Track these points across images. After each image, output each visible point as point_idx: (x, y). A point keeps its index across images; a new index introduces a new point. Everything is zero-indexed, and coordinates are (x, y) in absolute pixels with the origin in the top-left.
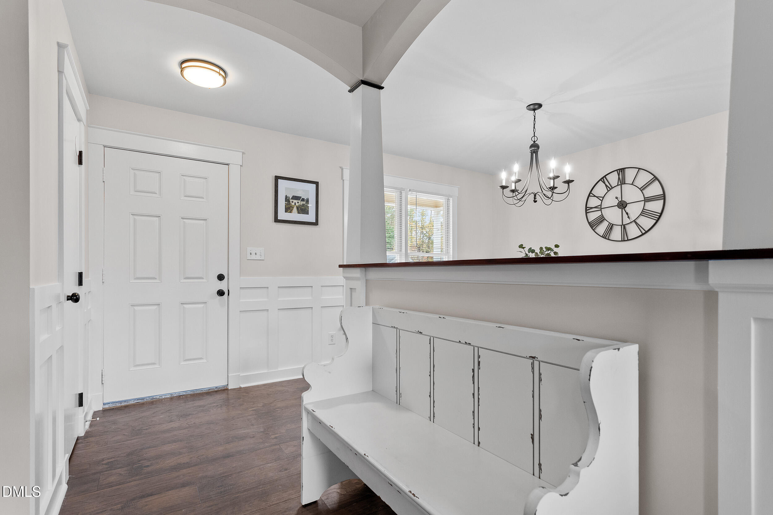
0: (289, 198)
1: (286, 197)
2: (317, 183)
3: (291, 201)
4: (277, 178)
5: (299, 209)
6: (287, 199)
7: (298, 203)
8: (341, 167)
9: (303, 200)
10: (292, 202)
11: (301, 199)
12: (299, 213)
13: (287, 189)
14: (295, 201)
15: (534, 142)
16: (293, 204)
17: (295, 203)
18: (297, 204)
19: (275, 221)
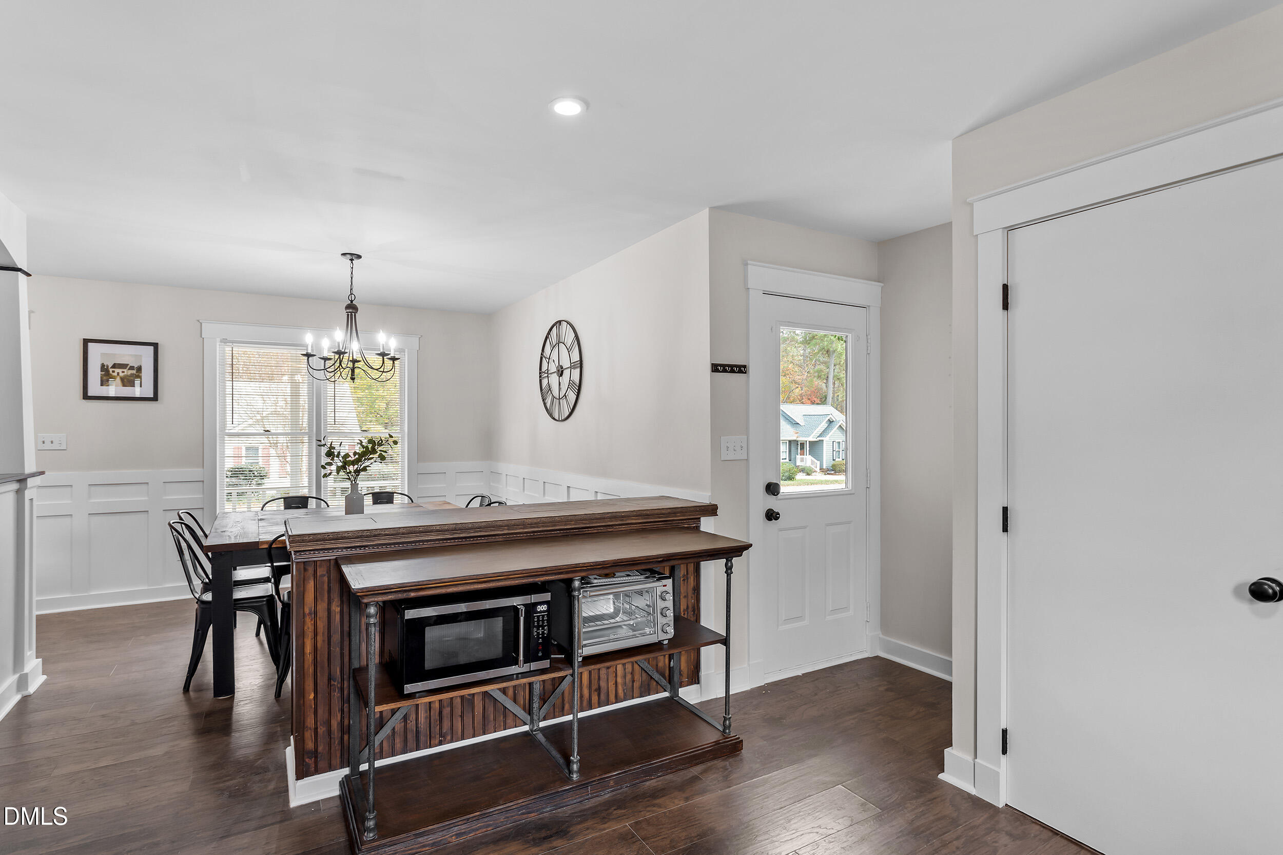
0: (108, 366)
1: (103, 365)
2: (155, 346)
3: (111, 370)
4: (86, 342)
5: (125, 380)
6: (104, 368)
7: (123, 372)
8: (198, 321)
9: (132, 368)
10: (113, 372)
11: (129, 367)
12: (124, 386)
13: (103, 355)
14: (117, 370)
15: (352, 301)
16: (115, 374)
17: (118, 373)
18: (121, 374)
19: (84, 398)
